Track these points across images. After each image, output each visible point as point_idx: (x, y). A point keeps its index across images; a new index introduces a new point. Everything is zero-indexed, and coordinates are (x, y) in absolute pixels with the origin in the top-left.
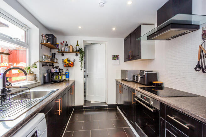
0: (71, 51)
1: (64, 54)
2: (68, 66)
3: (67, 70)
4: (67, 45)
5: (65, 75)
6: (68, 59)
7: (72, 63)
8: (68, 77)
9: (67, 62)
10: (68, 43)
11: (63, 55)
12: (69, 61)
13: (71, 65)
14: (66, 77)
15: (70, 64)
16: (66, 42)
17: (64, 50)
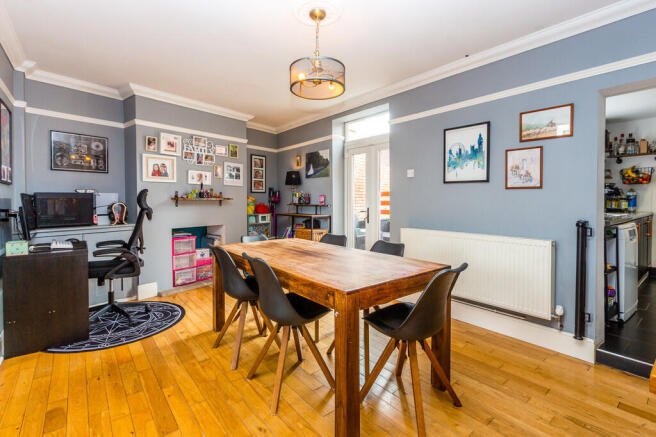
0: (644, 150)
1: (623, 159)
2: (636, 183)
3: (632, 190)
4: (633, 141)
5: (628, 199)
6: (633, 168)
7: (645, 177)
8: (635, 205)
9: (634, 175)
10: (634, 137)
11: (619, 161)
12: (637, 172)
13: (644, 179)
14: (629, 205)
15: (642, 178)
16: (630, 135)
17: (625, 151)
